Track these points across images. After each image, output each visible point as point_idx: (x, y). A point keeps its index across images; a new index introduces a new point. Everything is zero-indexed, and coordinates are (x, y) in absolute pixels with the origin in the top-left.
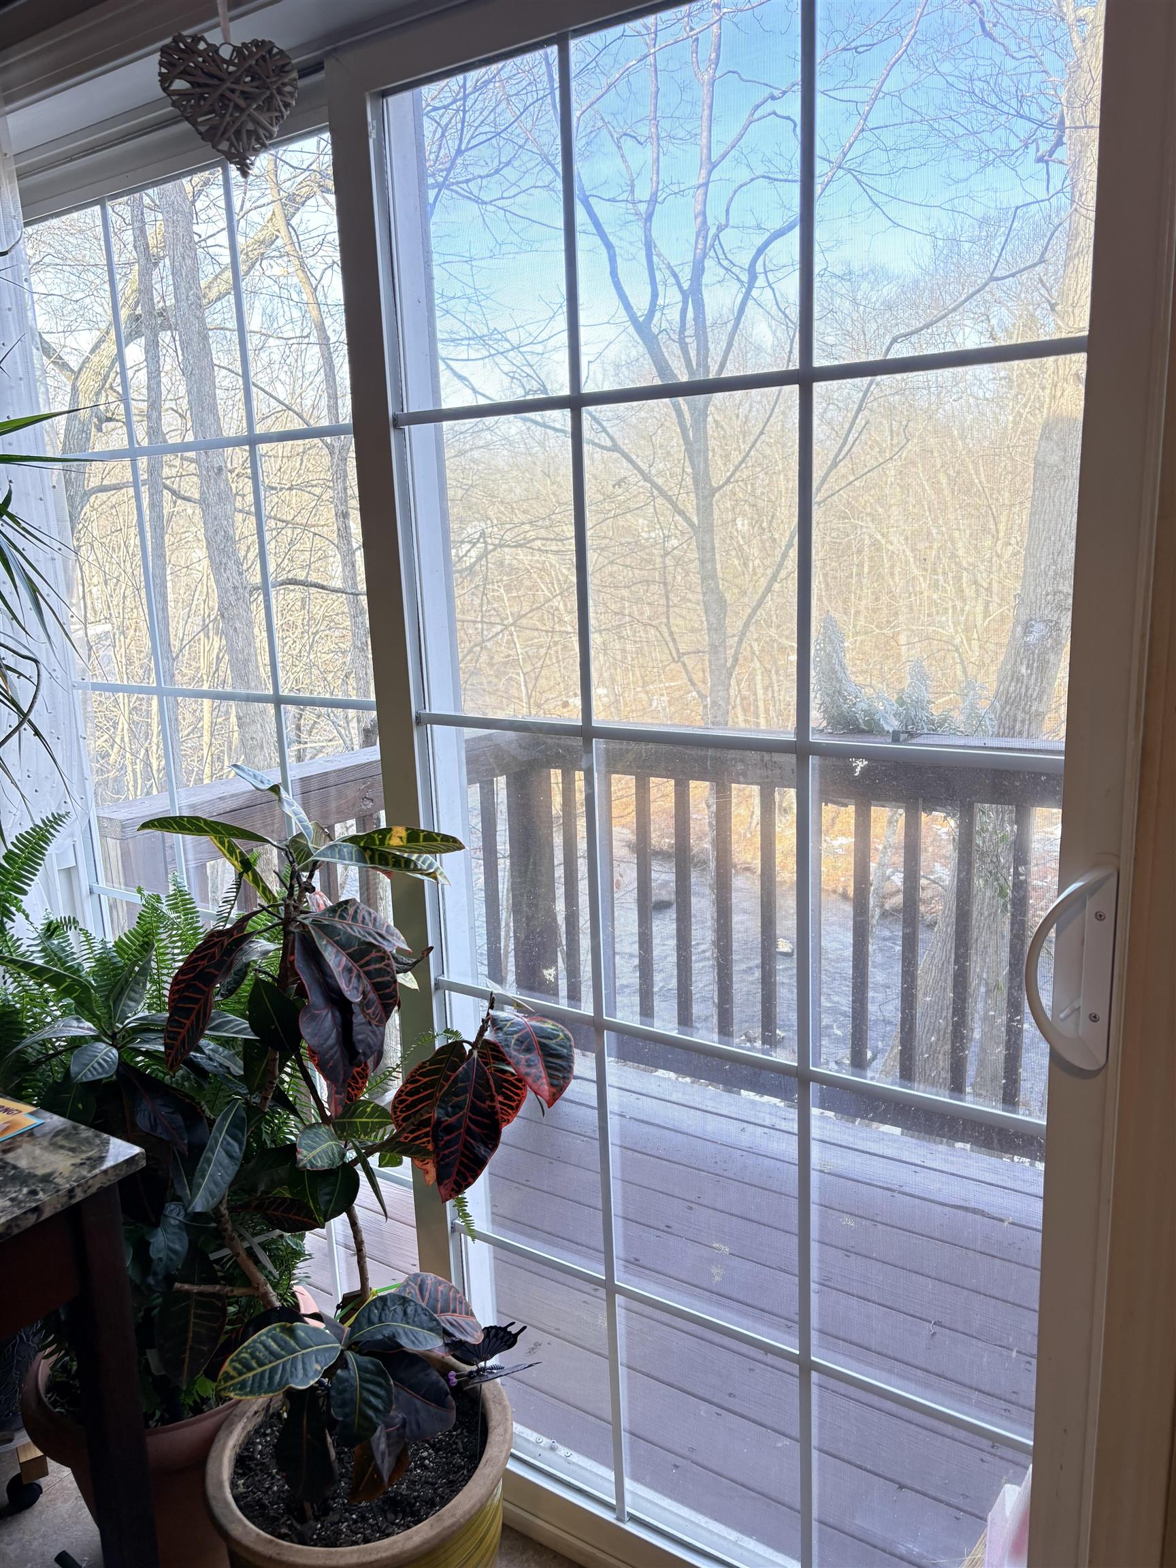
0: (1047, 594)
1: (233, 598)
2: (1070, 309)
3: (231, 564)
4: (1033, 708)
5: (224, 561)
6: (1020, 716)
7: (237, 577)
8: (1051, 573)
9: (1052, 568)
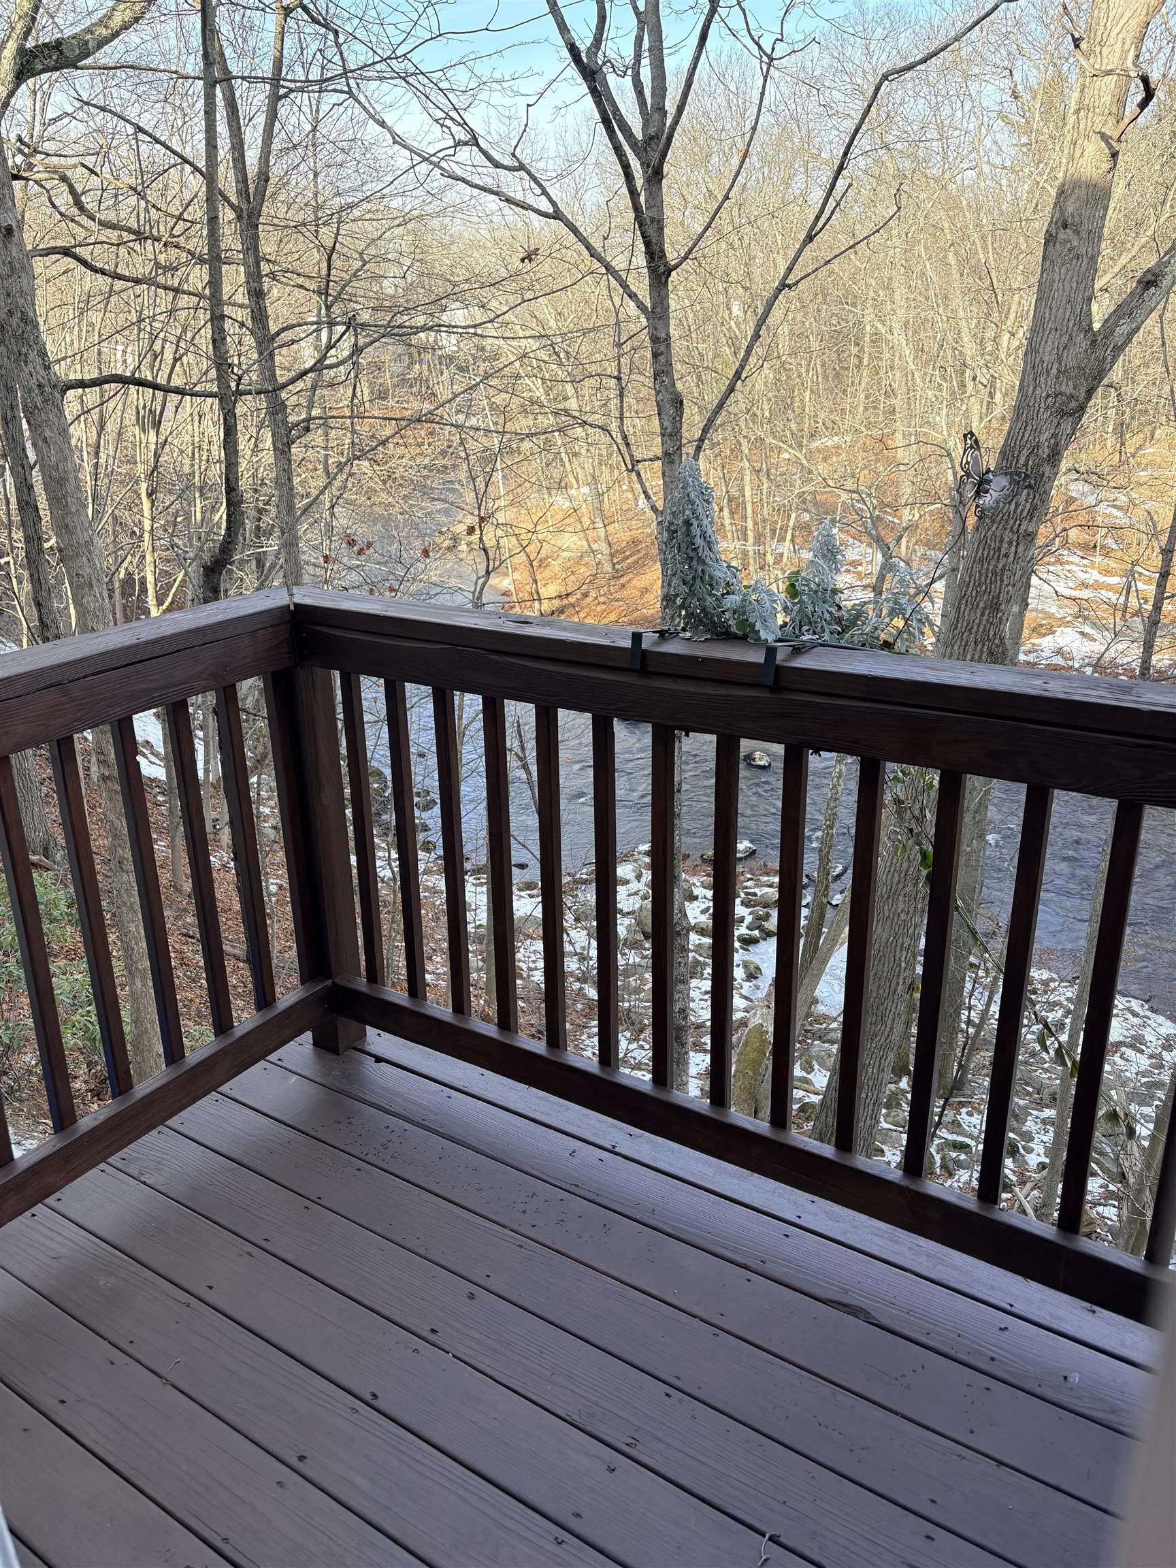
0: (1048, 396)
1: (38, 400)
2: (1098, 49)
3: (33, 355)
4: (1023, 528)
5: (24, 350)
6: (1008, 536)
7: (42, 372)
8: (1054, 371)
9: (1056, 365)
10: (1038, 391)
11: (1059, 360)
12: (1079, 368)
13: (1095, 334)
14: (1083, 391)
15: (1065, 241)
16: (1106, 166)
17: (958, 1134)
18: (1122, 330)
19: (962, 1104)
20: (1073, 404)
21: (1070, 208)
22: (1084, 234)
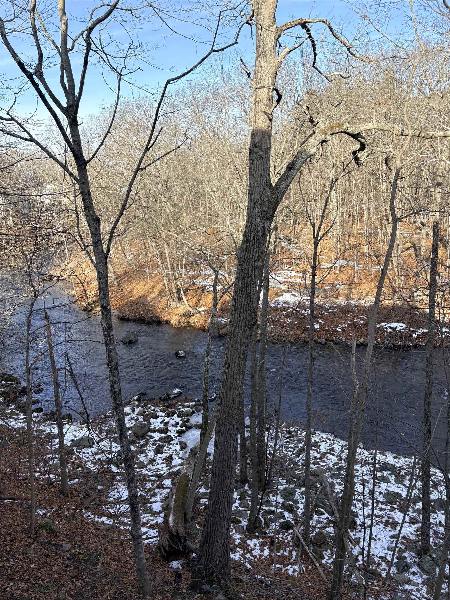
0: (259, 212)
6: (251, 268)
8: (259, 202)
9: (260, 200)
10: (255, 210)
11: (261, 198)
12: (269, 200)
13: (273, 188)
14: (271, 210)
15: (256, 153)
16: (268, 124)
17: (270, 506)
18: (283, 186)
19: (270, 492)
20: (269, 215)
21: (257, 140)
22: (263, 150)
